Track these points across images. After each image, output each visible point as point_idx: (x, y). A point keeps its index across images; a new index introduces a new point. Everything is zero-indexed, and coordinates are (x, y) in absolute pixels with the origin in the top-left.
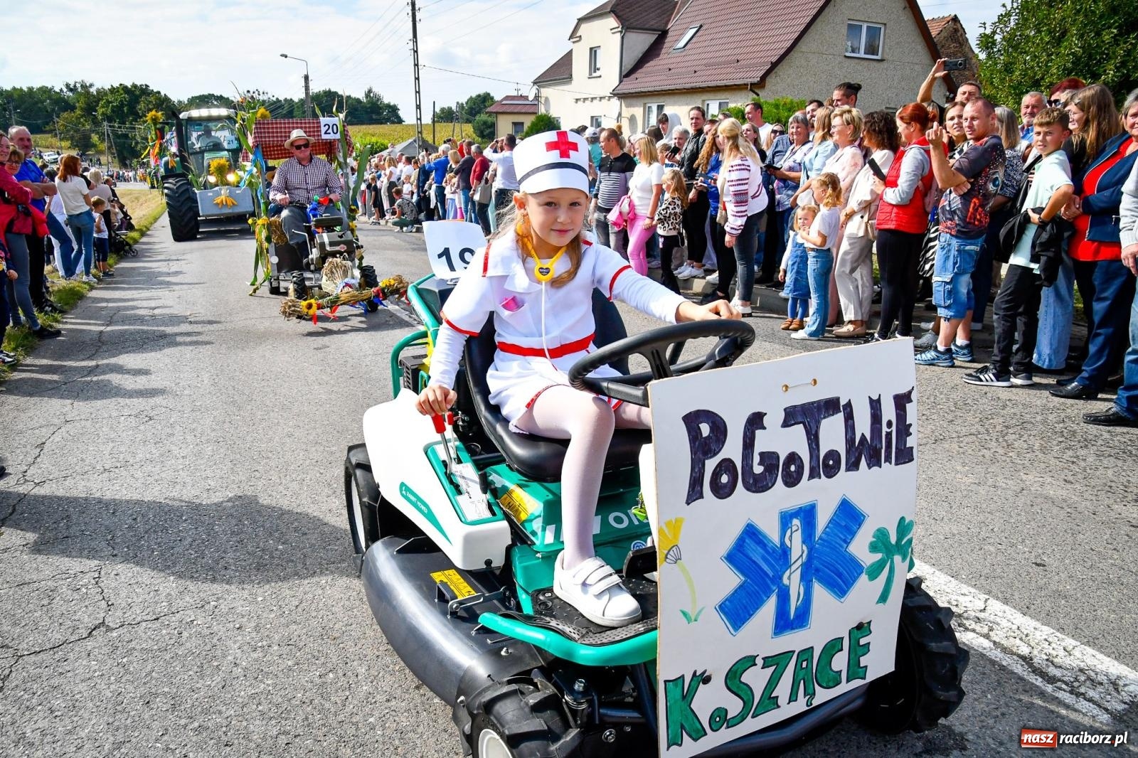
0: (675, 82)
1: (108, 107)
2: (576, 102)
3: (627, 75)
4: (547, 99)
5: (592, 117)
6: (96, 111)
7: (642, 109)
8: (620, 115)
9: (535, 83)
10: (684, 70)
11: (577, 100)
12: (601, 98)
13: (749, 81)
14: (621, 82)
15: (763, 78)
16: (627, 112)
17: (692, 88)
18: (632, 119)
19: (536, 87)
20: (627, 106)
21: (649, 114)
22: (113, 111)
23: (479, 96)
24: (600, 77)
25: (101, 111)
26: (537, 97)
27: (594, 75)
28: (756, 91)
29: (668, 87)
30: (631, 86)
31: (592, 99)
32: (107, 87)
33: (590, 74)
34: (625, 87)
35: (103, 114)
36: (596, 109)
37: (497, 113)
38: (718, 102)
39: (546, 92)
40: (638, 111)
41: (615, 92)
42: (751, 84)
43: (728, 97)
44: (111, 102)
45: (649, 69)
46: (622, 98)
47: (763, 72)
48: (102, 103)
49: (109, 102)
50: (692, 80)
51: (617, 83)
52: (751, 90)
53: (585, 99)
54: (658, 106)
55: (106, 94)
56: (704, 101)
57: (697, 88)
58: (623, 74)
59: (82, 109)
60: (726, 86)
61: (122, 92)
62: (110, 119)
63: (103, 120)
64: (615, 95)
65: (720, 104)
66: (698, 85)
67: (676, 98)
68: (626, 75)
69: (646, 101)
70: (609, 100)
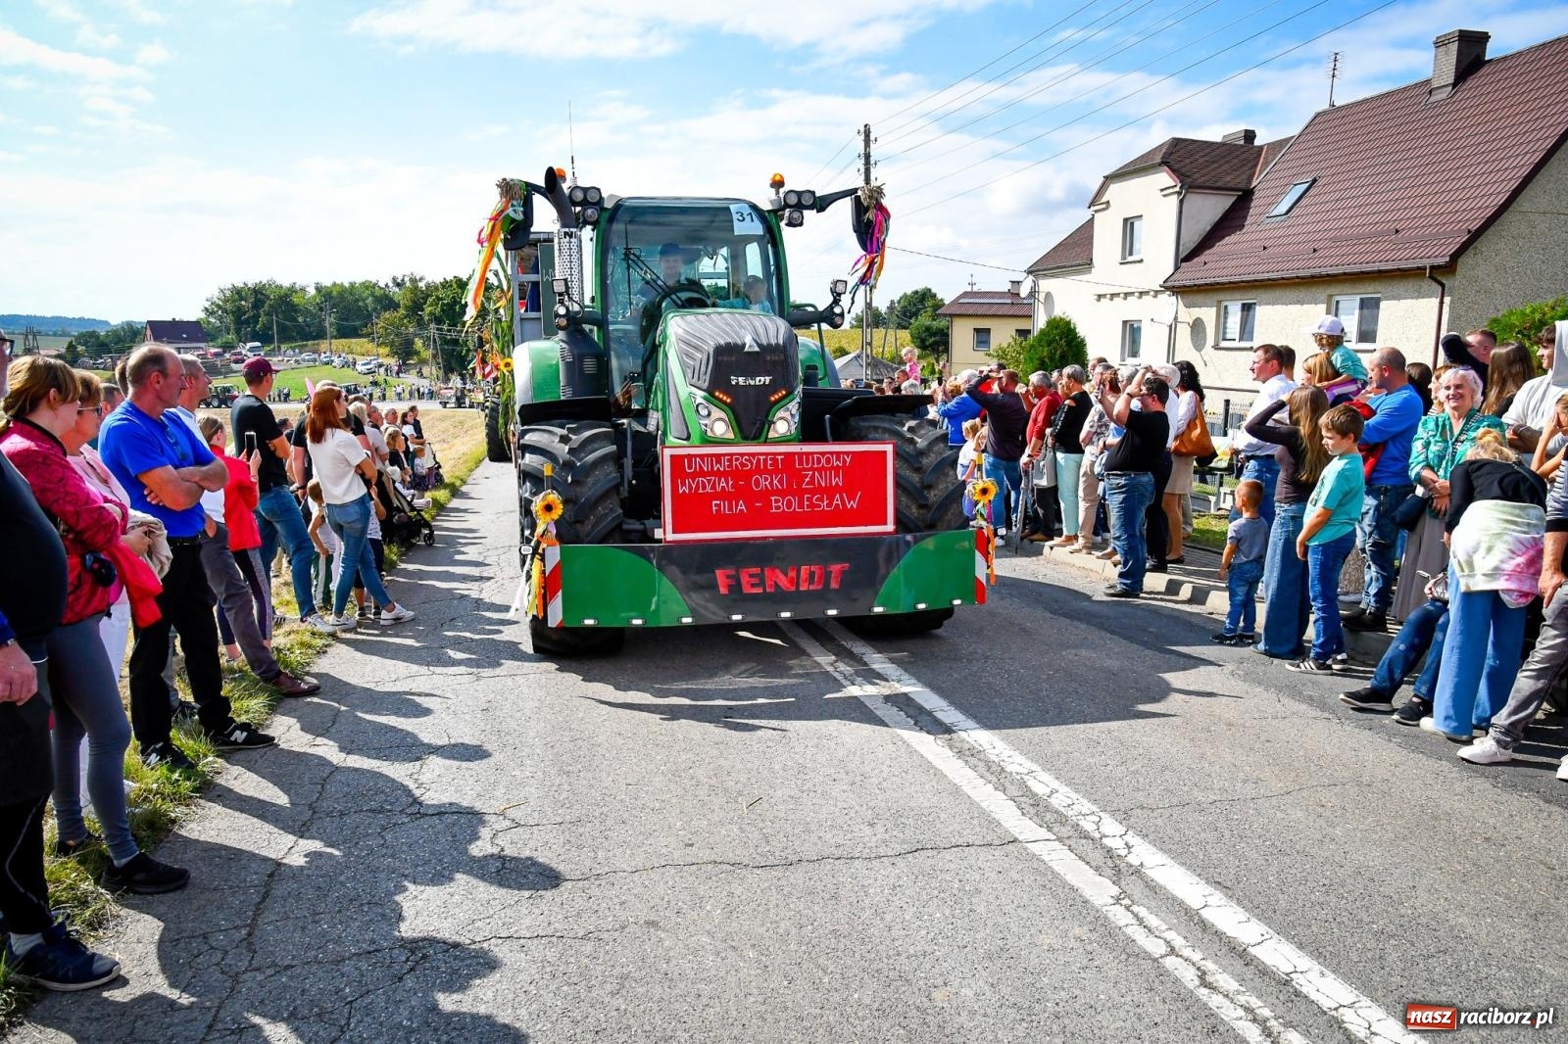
0: (1280, 266)
1: (437, 305)
2: (1099, 300)
3: (1188, 258)
4: (1048, 295)
5: (1125, 323)
6: (423, 310)
7: (1214, 310)
8: (1176, 318)
9: (1029, 272)
10: (1291, 248)
11: (1100, 297)
12: (1141, 293)
13: (1427, 263)
14: (1177, 268)
15: (1455, 257)
16: (1188, 315)
17: (1312, 277)
18: (1197, 327)
19: (1031, 277)
20: (1188, 306)
21: (1226, 318)
22: (442, 310)
23: (916, 292)
24: (1141, 261)
25: (428, 309)
26: (1033, 294)
27: (1130, 259)
28: (1439, 278)
29: (1266, 276)
30: (1194, 274)
31: (1127, 295)
32: (439, 280)
33: (1124, 258)
34: (1184, 276)
35: (431, 314)
36: (1132, 309)
37: (952, 316)
38: (1358, 298)
39: (1046, 285)
40: (1208, 314)
41: (1167, 284)
42: (1432, 268)
43: (1379, 289)
44: (442, 299)
45: (1227, 248)
46: (1178, 293)
47: (1453, 248)
48: (430, 300)
49: (439, 299)
50: (1311, 263)
51: (1170, 270)
52: (1431, 277)
53: (1113, 296)
54: (1244, 305)
55: (436, 288)
56: (1331, 296)
57: (1322, 276)
58: (1182, 256)
59: (407, 308)
60: (1380, 271)
61: (455, 286)
62: (438, 321)
63: (430, 321)
64: (1167, 288)
65: (1362, 300)
66: (1324, 271)
67: (1278, 293)
68: (1184, 258)
69: (1221, 298)
70: (1155, 297)
